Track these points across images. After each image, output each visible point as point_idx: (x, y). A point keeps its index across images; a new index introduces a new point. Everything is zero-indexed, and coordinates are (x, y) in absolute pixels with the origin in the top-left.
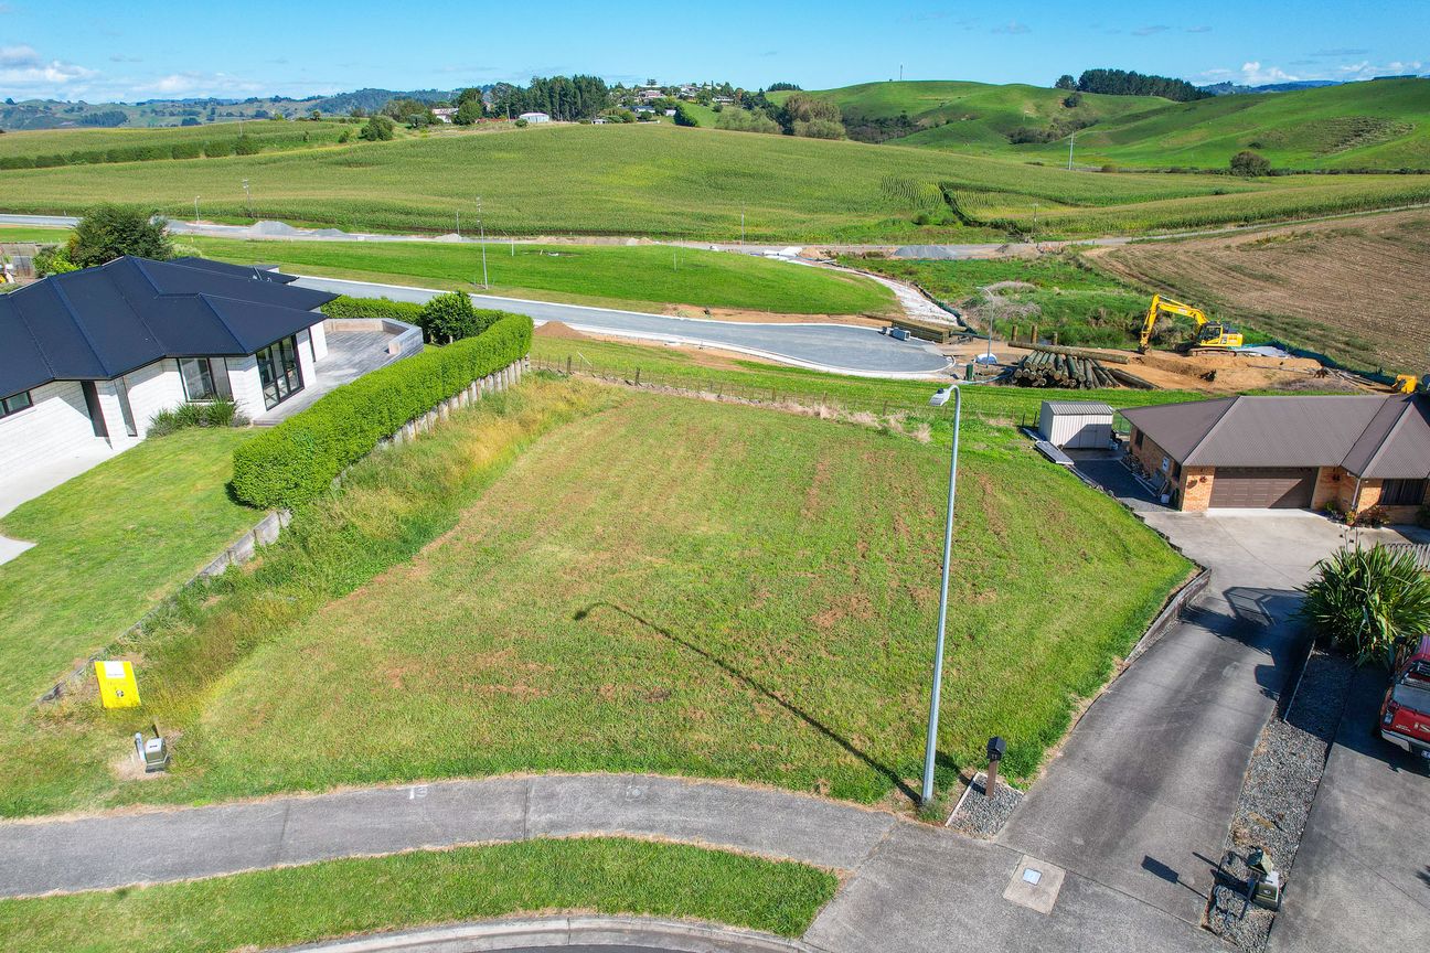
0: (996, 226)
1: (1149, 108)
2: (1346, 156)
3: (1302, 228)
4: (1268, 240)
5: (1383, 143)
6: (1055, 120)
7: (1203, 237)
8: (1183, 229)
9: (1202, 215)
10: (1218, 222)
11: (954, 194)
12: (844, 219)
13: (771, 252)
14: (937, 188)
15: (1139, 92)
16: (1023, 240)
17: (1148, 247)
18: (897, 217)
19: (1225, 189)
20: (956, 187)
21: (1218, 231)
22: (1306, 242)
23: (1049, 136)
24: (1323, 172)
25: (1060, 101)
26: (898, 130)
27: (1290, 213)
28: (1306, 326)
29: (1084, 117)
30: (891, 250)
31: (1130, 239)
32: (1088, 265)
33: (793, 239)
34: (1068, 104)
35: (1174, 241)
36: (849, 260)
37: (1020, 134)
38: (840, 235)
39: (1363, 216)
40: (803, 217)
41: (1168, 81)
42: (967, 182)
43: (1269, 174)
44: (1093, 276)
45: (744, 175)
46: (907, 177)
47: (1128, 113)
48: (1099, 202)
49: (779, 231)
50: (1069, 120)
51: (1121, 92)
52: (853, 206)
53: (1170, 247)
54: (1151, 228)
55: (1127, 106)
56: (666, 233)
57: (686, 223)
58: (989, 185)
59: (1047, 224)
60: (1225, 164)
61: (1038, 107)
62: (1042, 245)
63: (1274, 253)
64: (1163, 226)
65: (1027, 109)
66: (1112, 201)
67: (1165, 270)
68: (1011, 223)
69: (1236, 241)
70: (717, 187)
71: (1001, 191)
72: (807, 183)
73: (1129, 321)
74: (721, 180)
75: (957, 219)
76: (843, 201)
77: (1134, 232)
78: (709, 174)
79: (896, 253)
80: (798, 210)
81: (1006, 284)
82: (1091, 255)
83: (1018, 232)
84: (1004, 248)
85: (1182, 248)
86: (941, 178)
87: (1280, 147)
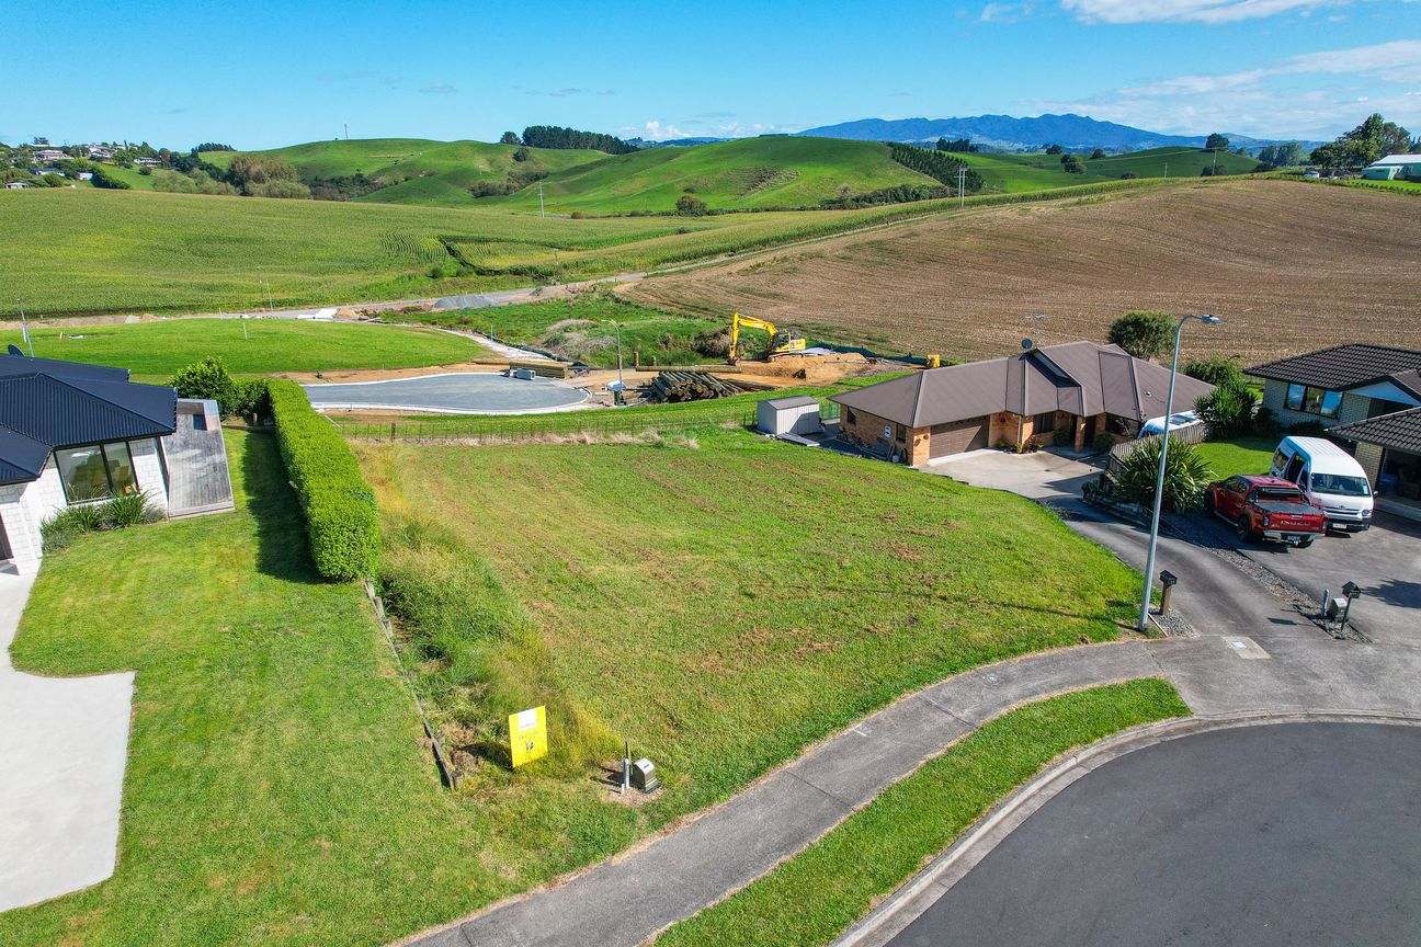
0: (517, 272)
2: (758, 197)
3: (779, 254)
4: (759, 266)
5: (782, 187)
6: (509, 174)
7: (705, 267)
8: (685, 262)
9: (698, 248)
10: (712, 254)
11: (457, 246)
12: (359, 279)
13: (304, 315)
14: (438, 242)
15: (577, 146)
16: (550, 284)
17: (664, 279)
18: (409, 272)
19: (687, 227)
20: (456, 240)
21: (713, 261)
22: (787, 265)
24: (747, 211)
25: (510, 156)
27: (764, 243)
29: (535, 170)
30: (429, 304)
31: (644, 274)
32: (624, 299)
34: (517, 158)
35: (684, 272)
36: (390, 316)
37: (480, 187)
39: (817, 242)
40: (317, 279)
42: (464, 234)
43: (708, 214)
45: (230, 240)
46: (405, 233)
47: (573, 165)
48: (587, 245)
49: (302, 295)
50: (523, 173)
51: (562, 147)
52: (362, 265)
53: (682, 278)
54: (658, 263)
55: (570, 159)
56: (171, 307)
57: (191, 296)
58: (486, 236)
59: (564, 268)
60: (672, 207)
61: (490, 163)
62: (570, 286)
63: (767, 276)
64: (668, 260)
65: (481, 165)
66: (599, 243)
67: (690, 297)
68: (531, 269)
69: (735, 268)
70: (203, 254)
71: (499, 241)
72: (304, 244)
73: (692, 342)
74: (205, 247)
75: (472, 270)
76: (349, 260)
77: (644, 268)
78: (188, 242)
79: (436, 306)
80: (305, 272)
81: (567, 322)
82: (618, 290)
83: (541, 276)
84: (538, 292)
85: (693, 277)
86: (438, 232)
87: (708, 191)
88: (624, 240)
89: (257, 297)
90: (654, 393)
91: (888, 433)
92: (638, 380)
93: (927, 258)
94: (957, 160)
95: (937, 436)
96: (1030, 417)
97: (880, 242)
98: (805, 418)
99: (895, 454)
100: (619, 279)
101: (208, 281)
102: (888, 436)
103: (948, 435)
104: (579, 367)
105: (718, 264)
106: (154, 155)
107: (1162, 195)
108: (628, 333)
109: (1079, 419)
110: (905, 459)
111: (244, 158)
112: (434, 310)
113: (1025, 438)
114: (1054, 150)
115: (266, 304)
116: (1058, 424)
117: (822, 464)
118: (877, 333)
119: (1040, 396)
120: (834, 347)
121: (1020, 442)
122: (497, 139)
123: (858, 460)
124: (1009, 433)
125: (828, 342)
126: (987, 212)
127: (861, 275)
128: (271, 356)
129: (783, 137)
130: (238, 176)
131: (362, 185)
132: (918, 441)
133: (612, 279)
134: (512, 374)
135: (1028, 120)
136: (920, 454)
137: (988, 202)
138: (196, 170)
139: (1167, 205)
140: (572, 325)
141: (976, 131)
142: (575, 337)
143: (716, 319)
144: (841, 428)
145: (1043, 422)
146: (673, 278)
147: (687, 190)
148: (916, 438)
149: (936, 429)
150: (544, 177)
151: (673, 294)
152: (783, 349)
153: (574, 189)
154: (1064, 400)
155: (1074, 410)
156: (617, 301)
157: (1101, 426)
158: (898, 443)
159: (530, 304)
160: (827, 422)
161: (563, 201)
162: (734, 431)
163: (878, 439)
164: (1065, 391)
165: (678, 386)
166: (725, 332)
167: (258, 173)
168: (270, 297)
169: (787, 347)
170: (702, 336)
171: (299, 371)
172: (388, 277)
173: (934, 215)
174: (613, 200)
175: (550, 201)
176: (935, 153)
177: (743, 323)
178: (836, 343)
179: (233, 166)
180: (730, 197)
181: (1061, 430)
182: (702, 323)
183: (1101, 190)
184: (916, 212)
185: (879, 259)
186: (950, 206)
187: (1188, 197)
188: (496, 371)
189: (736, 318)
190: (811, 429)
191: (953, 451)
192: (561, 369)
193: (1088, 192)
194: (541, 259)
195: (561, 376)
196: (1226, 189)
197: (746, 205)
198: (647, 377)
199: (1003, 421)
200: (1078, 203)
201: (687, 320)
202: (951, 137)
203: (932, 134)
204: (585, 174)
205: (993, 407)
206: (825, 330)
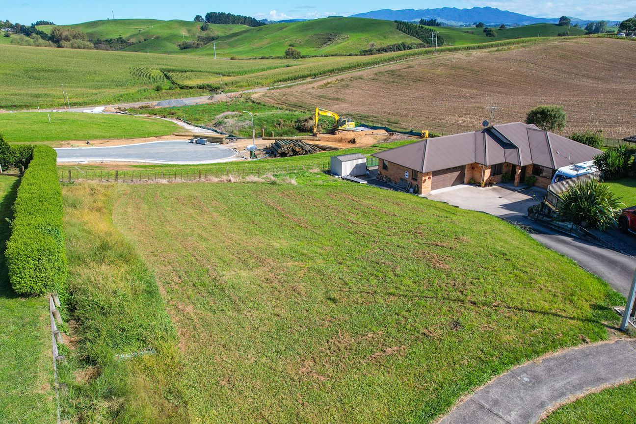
0: (201, 87)
1: (240, 30)
2: (328, 49)
3: (339, 77)
4: (328, 83)
5: (340, 43)
7: (300, 84)
8: (290, 82)
9: (296, 74)
10: (304, 77)
11: (170, 74)
12: (117, 91)
13: (87, 110)
14: (160, 72)
15: (233, 23)
17: (278, 90)
18: (145, 87)
19: (290, 64)
20: (169, 71)
21: (304, 81)
22: (343, 83)
23: (198, 44)
24: (322, 56)
25: (199, 28)
26: (119, 45)
27: (331, 71)
28: (368, 117)
29: (212, 35)
30: (153, 103)
31: (268, 88)
32: (258, 101)
33: (96, 103)
34: (203, 29)
35: (289, 87)
36: (133, 111)
37: (183, 44)
38: (119, 99)
39: (359, 71)
40: (94, 91)
41: (245, 18)
42: (174, 68)
43: (302, 58)
44: (262, 106)
45: (49, 71)
46: (142, 67)
47: (231, 33)
48: (239, 73)
49: (86, 100)
50: (205, 36)
51: (226, 23)
52: (119, 84)
53: (288, 90)
54: (275, 82)
55: (230, 29)
56: (15, 106)
57: (26, 100)
58: (185, 68)
59: (226, 84)
60: (283, 54)
61: (189, 31)
62: (229, 94)
63: (333, 89)
64: (280, 81)
65: (183, 32)
66: (244, 73)
67: (293, 100)
68: (208, 85)
69: (316, 85)
70: (34, 78)
71: (192, 71)
72: (89, 73)
73: (293, 124)
74: (36, 74)
75: (177, 86)
76: (112, 81)
77: (268, 85)
78: (27, 71)
79: (157, 105)
80: (89, 88)
81: (226, 114)
82: (254, 96)
83: (213, 89)
84: (212, 98)
85: (294, 90)
86: (160, 67)
87: (301, 46)
88: (258, 71)
89: (62, 101)
90: (272, 152)
91: (407, 175)
92: (264, 145)
93: (418, 79)
94: (430, 30)
95: (436, 178)
96: (489, 166)
97: (393, 71)
98: (358, 167)
99: (411, 187)
100: (255, 91)
101: (36, 92)
102: (406, 177)
103: (441, 177)
104: (232, 137)
105: (307, 83)
106: (12, 26)
107: (542, 46)
108: (259, 119)
109: (517, 167)
110: (417, 191)
111: (59, 28)
112: (156, 107)
113: (486, 178)
114: (479, 25)
115: (66, 105)
116: (504, 170)
117: (370, 195)
118: (393, 119)
119: (495, 155)
120: (370, 126)
121: (483, 180)
122: (192, 20)
123: (391, 192)
124: (477, 175)
125: (367, 124)
126: (449, 55)
127: (383, 88)
128: (62, 132)
129: (341, 18)
130: (56, 38)
131: (122, 44)
132: (425, 180)
133: (251, 91)
134: (194, 141)
135: (466, 10)
136: (426, 188)
137: (450, 50)
138: (34, 35)
139: (545, 51)
140: (229, 115)
141: (439, 15)
142: (230, 121)
143: (306, 111)
144: (379, 172)
145: (496, 169)
146: (283, 90)
147: (290, 45)
148: (423, 178)
149: (435, 173)
150: (217, 39)
151: (283, 98)
152: (343, 127)
153: (231, 45)
154: (510, 157)
155: (515, 162)
156: (253, 102)
157: (529, 172)
158: (413, 181)
159: (207, 104)
160: (370, 169)
161: (227, 51)
162: (317, 174)
163: (401, 178)
164: (509, 151)
165: (286, 147)
166: (311, 119)
167: (66, 36)
168: (68, 101)
169: (345, 127)
170: (298, 121)
171: (77, 140)
172: (133, 90)
173: (421, 57)
174: (252, 50)
175: (220, 51)
176: (419, 26)
177: (321, 113)
178: (371, 124)
179: (53, 32)
180: (313, 49)
181: (506, 173)
182: (298, 113)
183: (509, 44)
184: (411, 55)
185: (392, 80)
186: (430, 52)
187: (556, 47)
188: (186, 140)
189: (317, 111)
190: (362, 173)
191: (444, 186)
192: (222, 139)
193: (502, 45)
194: (213, 80)
195: (222, 143)
196: (576, 42)
197: (321, 53)
198: (269, 143)
199: (473, 168)
200: (497, 51)
201: (291, 112)
202: (427, 18)
203: (417, 17)
204: (238, 37)
205: (468, 160)
206: (365, 117)
